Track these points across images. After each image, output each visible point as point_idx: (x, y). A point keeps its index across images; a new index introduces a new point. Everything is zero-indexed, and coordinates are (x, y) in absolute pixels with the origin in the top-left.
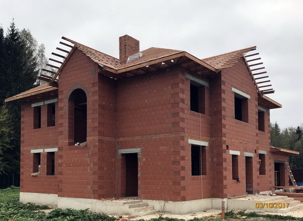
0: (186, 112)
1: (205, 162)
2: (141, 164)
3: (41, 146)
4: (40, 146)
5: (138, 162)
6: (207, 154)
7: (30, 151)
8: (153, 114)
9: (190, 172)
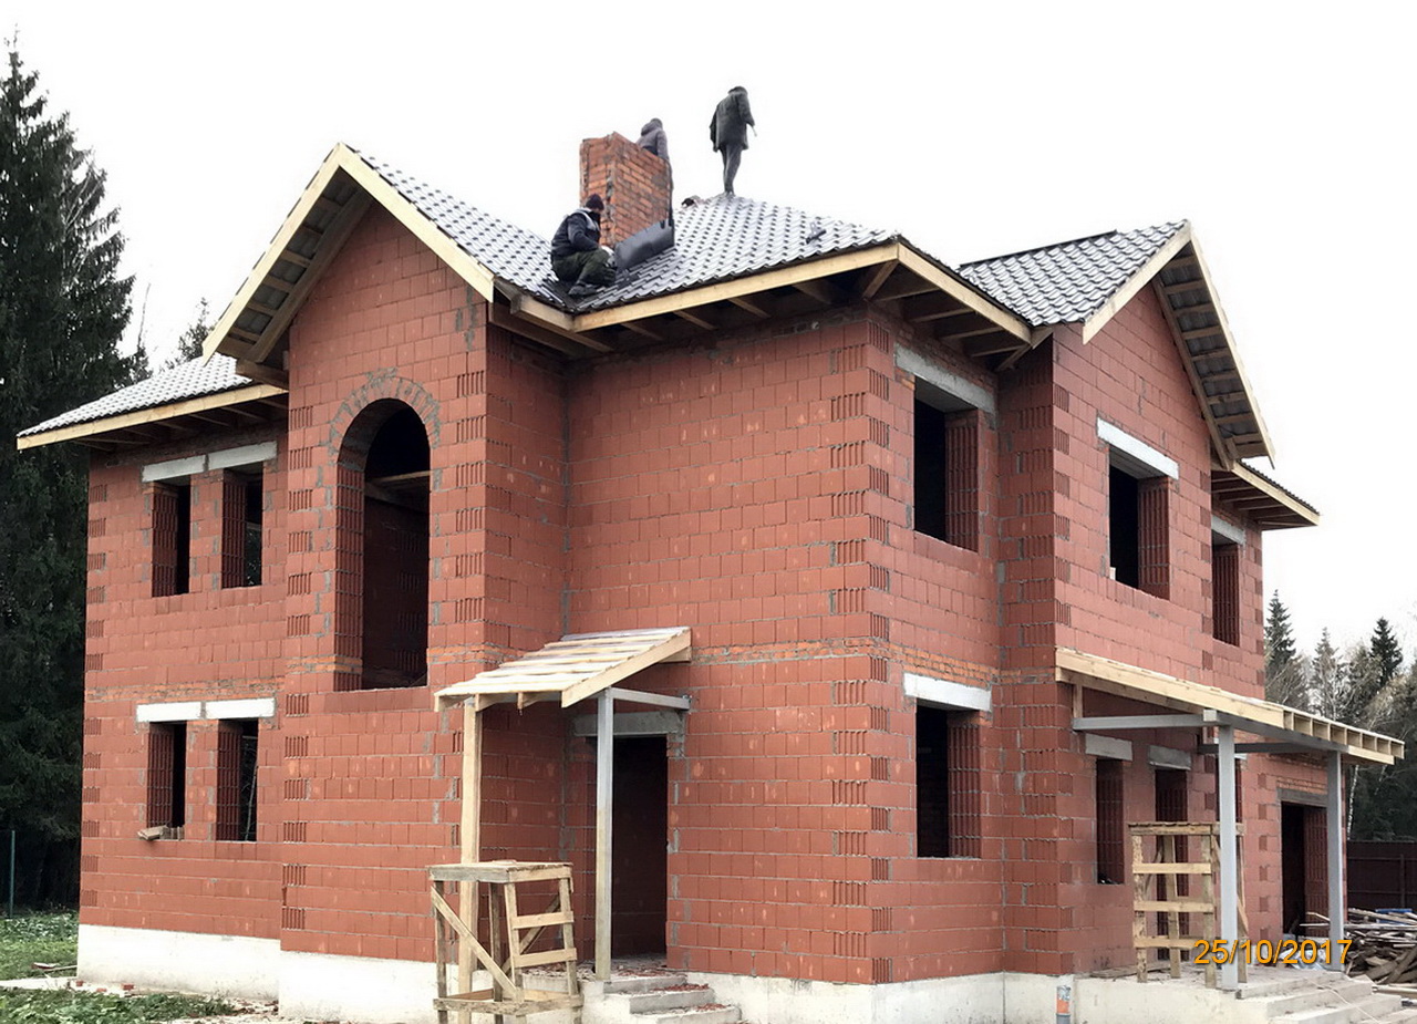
0: (894, 537)
1: (976, 792)
2: (682, 791)
3: (190, 686)
4: (182, 686)
5: (669, 781)
6: (983, 751)
7: (132, 713)
8: (744, 541)
9: (911, 839)
